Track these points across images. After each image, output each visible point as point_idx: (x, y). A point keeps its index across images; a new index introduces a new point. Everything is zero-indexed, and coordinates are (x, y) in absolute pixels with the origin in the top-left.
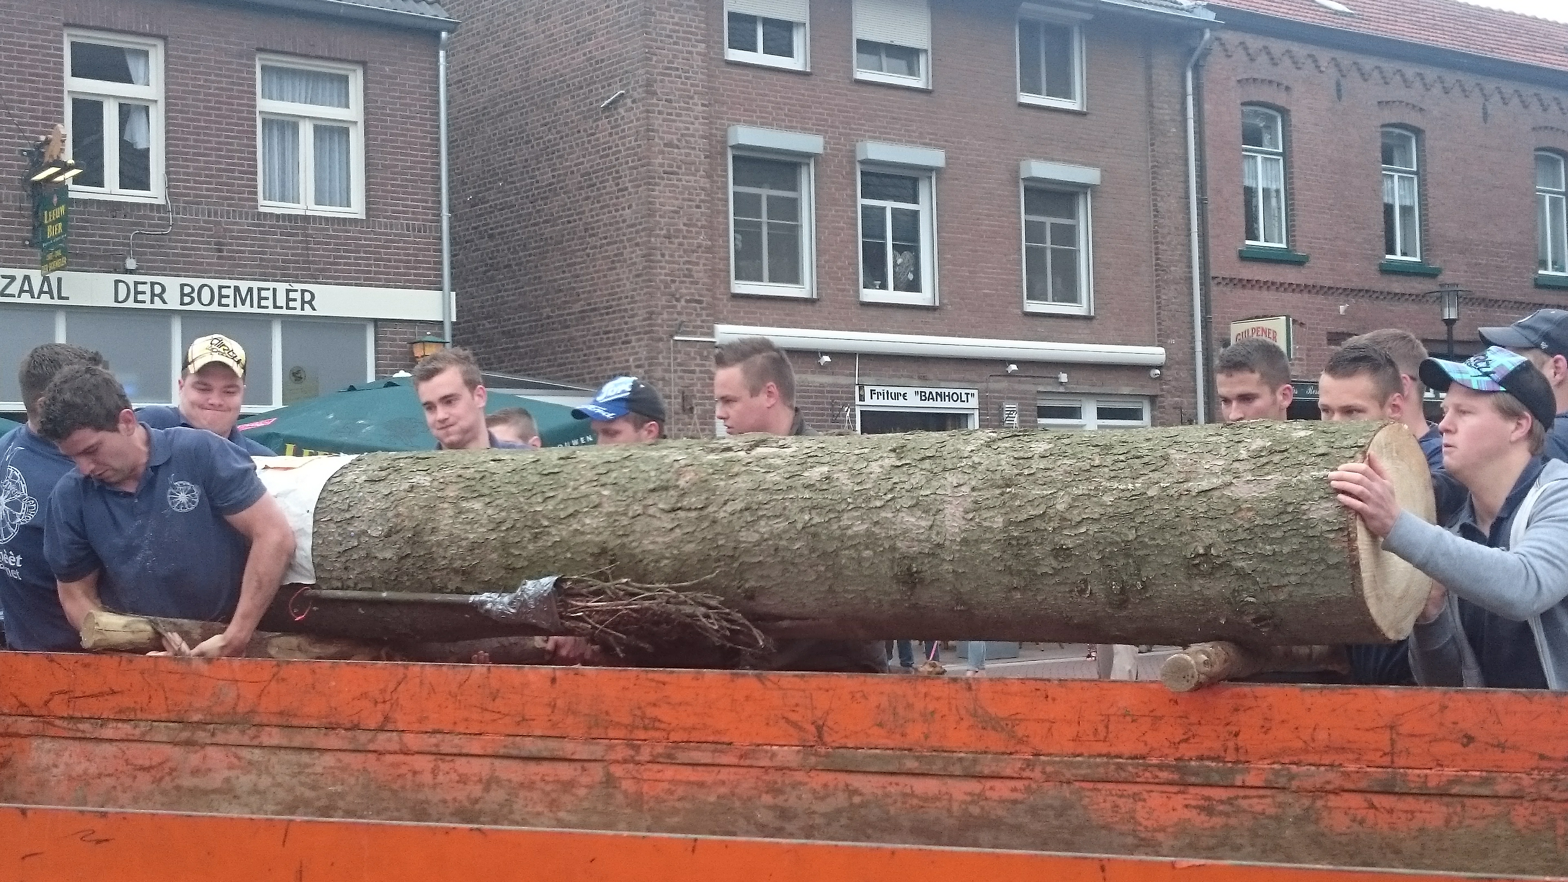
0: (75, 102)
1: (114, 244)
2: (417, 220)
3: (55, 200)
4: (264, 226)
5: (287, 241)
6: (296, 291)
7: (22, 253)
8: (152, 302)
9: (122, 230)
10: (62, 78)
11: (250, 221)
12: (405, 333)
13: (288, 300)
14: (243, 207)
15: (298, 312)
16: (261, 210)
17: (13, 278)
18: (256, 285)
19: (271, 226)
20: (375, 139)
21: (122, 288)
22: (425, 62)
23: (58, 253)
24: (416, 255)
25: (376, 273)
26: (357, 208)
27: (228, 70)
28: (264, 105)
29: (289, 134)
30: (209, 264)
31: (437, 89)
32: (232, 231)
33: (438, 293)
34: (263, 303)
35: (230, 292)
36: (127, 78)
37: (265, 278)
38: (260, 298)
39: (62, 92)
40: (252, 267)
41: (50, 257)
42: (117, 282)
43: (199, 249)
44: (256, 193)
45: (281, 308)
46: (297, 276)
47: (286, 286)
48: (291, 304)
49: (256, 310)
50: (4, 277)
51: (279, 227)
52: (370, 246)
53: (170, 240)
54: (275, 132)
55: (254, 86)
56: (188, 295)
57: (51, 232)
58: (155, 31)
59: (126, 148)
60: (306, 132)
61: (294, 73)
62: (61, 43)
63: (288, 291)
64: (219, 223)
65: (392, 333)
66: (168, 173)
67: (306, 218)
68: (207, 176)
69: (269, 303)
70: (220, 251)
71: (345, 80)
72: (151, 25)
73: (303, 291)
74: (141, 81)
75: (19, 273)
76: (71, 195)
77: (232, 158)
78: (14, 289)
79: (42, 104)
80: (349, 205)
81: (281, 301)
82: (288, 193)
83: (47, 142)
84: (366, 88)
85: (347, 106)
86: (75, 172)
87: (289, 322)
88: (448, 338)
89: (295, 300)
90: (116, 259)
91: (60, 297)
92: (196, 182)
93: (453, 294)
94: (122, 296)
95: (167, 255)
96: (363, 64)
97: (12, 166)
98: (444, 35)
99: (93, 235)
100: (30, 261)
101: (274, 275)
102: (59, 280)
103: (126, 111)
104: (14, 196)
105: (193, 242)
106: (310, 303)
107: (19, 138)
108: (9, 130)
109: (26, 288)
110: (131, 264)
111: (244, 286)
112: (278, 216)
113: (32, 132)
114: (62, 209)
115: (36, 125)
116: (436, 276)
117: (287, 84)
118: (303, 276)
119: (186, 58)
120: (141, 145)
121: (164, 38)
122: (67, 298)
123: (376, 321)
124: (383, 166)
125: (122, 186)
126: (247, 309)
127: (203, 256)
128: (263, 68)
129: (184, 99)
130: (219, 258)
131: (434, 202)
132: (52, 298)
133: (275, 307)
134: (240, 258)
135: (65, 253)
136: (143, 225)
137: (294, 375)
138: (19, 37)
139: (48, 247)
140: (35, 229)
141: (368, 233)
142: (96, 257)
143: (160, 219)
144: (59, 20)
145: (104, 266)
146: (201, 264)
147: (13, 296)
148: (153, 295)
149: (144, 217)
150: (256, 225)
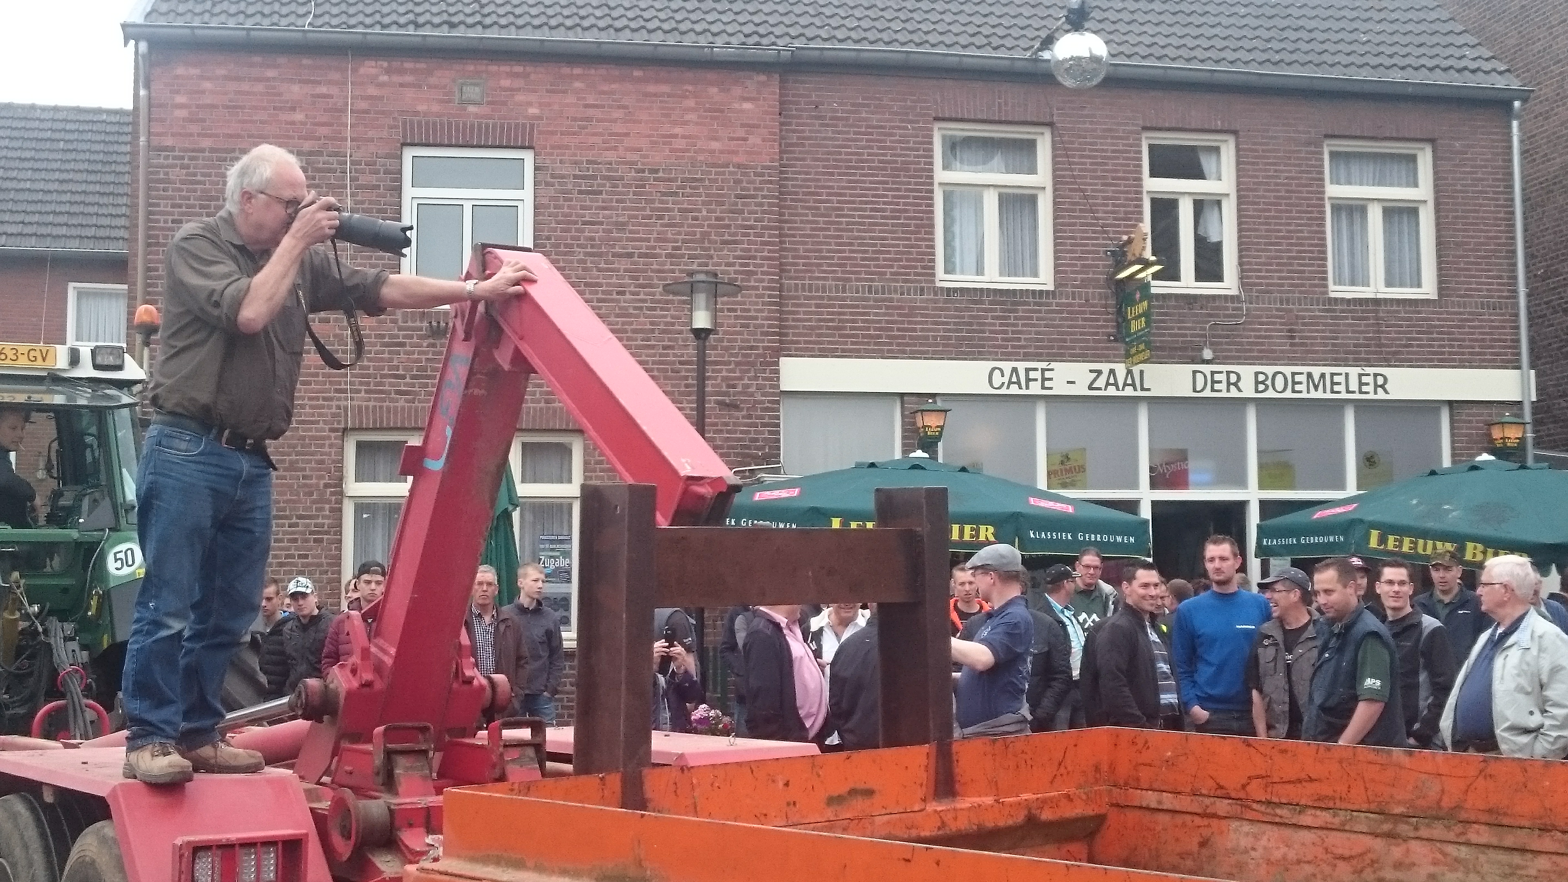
0: (1154, 201)
1: (1192, 336)
2: (1492, 297)
3: (1138, 296)
4: (1334, 311)
5: (1359, 325)
6: (1368, 375)
7: (1107, 348)
8: (1228, 390)
9: (1199, 323)
10: (1140, 179)
11: (1321, 307)
12: (1481, 415)
13: (1361, 384)
14: (1315, 293)
15: (1371, 396)
16: (1332, 295)
17: (1099, 372)
18: (1327, 370)
19: (1343, 311)
20: (1447, 217)
21: (1200, 378)
22: (1496, 134)
23: (1142, 347)
24: (1491, 334)
25: (1450, 353)
26: (1428, 289)
27: (1298, 158)
28: (1334, 190)
29: (1357, 217)
30: (1282, 351)
31: (1510, 161)
32: (1304, 318)
33: (1516, 373)
34: (1336, 388)
35: (1302, 378)
36: (1199, 174)
37: (1337, 362)
38: (1333, 383)
39: (1141, 193)
40: (1324, 352)
41: (1133, 350)
42: (1195, 372)
43: (1272, 337)
44: (1325, 279)
45: (1353, 392)
46: (1368, 360)
47: (1359, 370)
48: (1364, 389)
49: (1329, 395)
50: (1091, 371)
51: (1350, 311)
52: (1443, 326)
53: (1244, 329)
54: (1344, 216)
55: (1322, 173)
56: (1263, 382)
57: (1134, 326)
58: (1226, 127)
59: (1200, 242)
60: (1375, 216)
61: (1361, 156)
62: (1140, 146)
63: (1360, 375)
64: (1291, 310)
65: (1468, 415)
66: (1241, 264)
67: (1377, 302)
68: (1278, 264)
69: (1342, 388)
70: (1293, 338)
71: (1412, 159)
72: (1223, 122)
73: (1376, 375)
74: (1214, 176)
75: (1105, 367)
76: (1154, 291)
77: (1302, 245)
78: (1101, 382)
79: (1124, 206)
80: (1419, 285)
81: (1354, 386)
82: (1358, 277)
83: (1130, 241)
84: (1435, 166)
85: (1416, 185)
86: (1157, 268)
87: (1362, 407)
88: (1528, 418)
89: (1367, 384)
90: (1193, 349)
91: (1143, 389)
92: (1267, 271)
93: (1533, 372)
94: (1200, 386)
95: (1241, 344)
96: (1432, 141)
97: (1097, 266)
98: (1517, 104)
99: (1172, 328)
100: (1115, 356)
101: (1346, 360)
102: (1142, 372)
103: (1200, 206)
104: (1100, 294)
105: (1266, 330)
106: (1383, 387)
107: (1104, 239)
108: (1094, 232)
109: (1112, 381)
110: (1207, 354)
111: (1316, 371)
112: (1349, 300)
113: (1115, 232)
114: (1145, 303)
115: (1119, 226)
116: (1513, 354)
117: (1355, 168)
118: (1375, 360)
119: (1256, 151)
120: (1214, 239)
121: (1235, 133)
122: (1149, 390)
123: (1450, 403)
124: (1456, 243)
125: (1198, 278)
126: (1319, 395)
127: (1275, 344)
128: (1333, 155)
129: (1255, 190)
130: (1292, 345)
131: (1510, 278)
132: (1135, 389)
133: (1348, 392)
134: (1312, 344)
135: (1148, 345)
136: (1218, 316)
137: (1368, 461)
138: (1102, 144)
139: (1132, 341)
140: (1118, 326)
141: (1441, 313)
142: (1176, 349)
143: (1234, 309)
144: (1137, 125)
145: (1180, 357)
146: (1274, 351)
147: (1100, 389)
148: (1229, 384)
149: (1217, 308)
150: (1327, 311)
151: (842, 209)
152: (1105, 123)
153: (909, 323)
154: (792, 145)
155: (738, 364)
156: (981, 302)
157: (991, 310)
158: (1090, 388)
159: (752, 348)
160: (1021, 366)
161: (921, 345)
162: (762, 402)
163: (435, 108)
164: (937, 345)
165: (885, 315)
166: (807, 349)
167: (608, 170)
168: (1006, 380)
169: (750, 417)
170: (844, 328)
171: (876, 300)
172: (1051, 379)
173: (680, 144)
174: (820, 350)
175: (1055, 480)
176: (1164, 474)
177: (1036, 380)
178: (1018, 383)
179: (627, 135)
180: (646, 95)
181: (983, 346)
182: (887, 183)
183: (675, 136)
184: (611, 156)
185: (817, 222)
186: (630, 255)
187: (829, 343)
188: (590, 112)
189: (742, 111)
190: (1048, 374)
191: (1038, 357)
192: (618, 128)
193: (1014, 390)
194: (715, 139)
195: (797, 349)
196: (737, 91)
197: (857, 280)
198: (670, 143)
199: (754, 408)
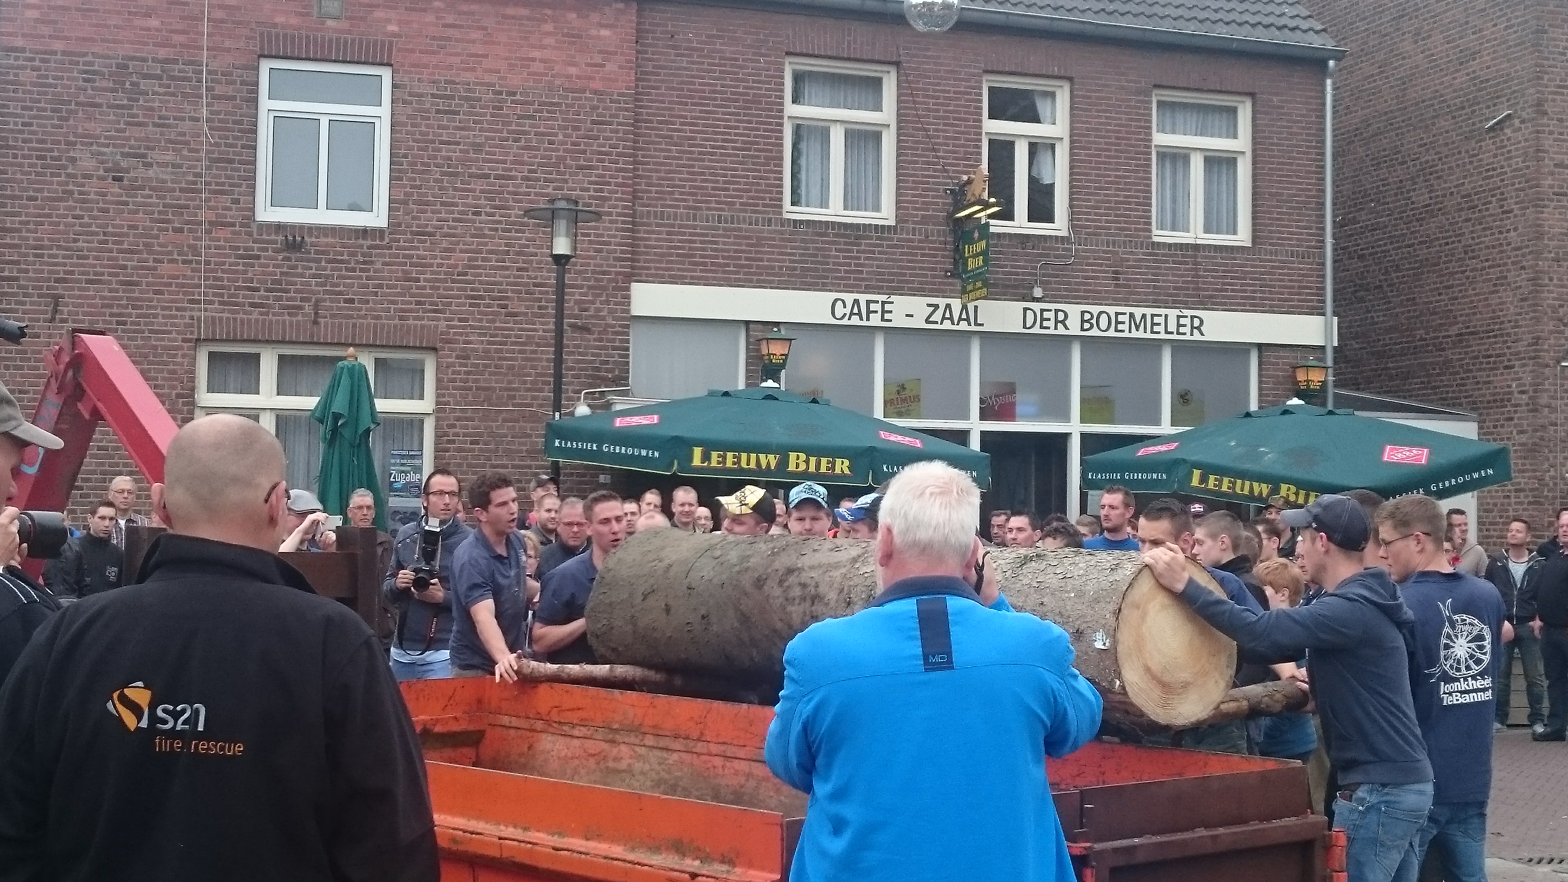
0: (990, 141)
1: (1024, 274)
2: (1302, 246)
3: (976, 235)
4: (1156, 255)
5: (1179, 269)
6: (1186, 317)
7: (945, 284)
8: (1056, 328)
9: (1031, 261)
10: (980, 121)
11: (1144, 250)
12: (1288, 358)
13: (1179, 325)
14: (1138, 237)
15: (1188, 337)
16: (1156, 239)
17: (936, 307)
18: (1149, 311)
19: (1164, 255)
20: (1263, 169)
21: (1030, 315)
22: (1311, 90)
23: (979, 284)
24: (1300, 281)
25: (1261, 299)
26: (1243, 237)
27: (1127, 107)
28: (1161, 139)
29: (1180, 164)
30: (1106, 292)
31: (1323, 117)
32: (1128, 260)
33: (1320, 319)
34: (1156, 329)
35: (1125, 319)
36: (1036, 119)
37: (1156, 304)
38: (1153, 324)
39: (980, 134)
40: (1146, 294)
41: (970, 288)
42: (1025, 309)
43: (1098, 278)
44: (1150, 224)
45: (1172, 333)
46: (1186, 303)
47: (1177, 312)
48: (1182, 330)
49: (1149, 335)
50: (929, 305)
51: (1171, 256)
52: (1255, 273)
53: (1073, 270)
54: (1168, 165)
55: (1150, 122)
56: (1087, 321)
57: (971, 264)
58: (1062, 73)
59: (1034, 182)
60: (1197, 164)
61: (1185, 106)
62: (981, 88)
63: (1179, 317)
64: (1117, 253)
65: (1276, 357)
66: (1071, 206)
67: (1196, 247)
68: (1106, 208)
69: (1161, 329)
70: (1117, 279)
71: (1233, 111)
72: (1059, 68)
73: (1192, 317)
74: (1049, 120)
75: (942, 302)
76: (992, 229)
77: (1129, 190)
78: (937, 316)
79: (963, 146)
80: (1235, 232)
81: (1172, 327)
82: (1177, 223)
83: (969, 182)
84: (1254, 119)
85: (1235, 136)
86: (995, 209)
87: (1180, 348)
88: (1330, 362)
89: (1184, 326)
90: (1024, 288)
91: (976, 324)
92: (1096, 214)
93: (1336, 319)
94: (1029, 323)
95: (1069, 283)
96: (1252, 95)
97: (937, 204)
98: (1331, 63)
99: (1006, 266)
100: (951, 291)
101: (1166, 302)
102: (976, 307)
103: (1034, 148)
104: (939, 231)
105: (1093, 271)
106: (1198, 328)
107: (944, 177)
108: (935, 170)
109: (948, 315)
110: (1038, 292)
111: (1138, 312)
112: (1170, 245)
113: (954, 172)
114: (984, 243)
115: (958, 165)
116: (1319, 301)
117: (1180, 117)
118: (1194, 303)
119: (1089, 97)
120: (1047, 181)
121: (1070, 79)
122: (982, 325)
123: (1260, 346)
124: (1270, 194)
125: (1030, 219)
126: (1140, 334)
127: (1101, 285)
128: (1160, 104)
129: (1087, 136)
130: (1117, 285)
131: (1318, 228)
132: (969, 324)
133: (1167, 332)
134: (1135, 287)
135: (986, 284)
136: (1048, 256)
137: (1182, 398)
138: (945, 85)
139: (969, 278)
140: (955, 263)
141: (1254, 260)
142: (1007, 286)
143: (1064, 249)
144: (980, 68)
145: (1014, 294)
146: (1100, 292)
147: (936, 323)
148: (1057, 322)
149: (1050, 249)
150: (1150, 254)
151: (695, 139)
152: (949, 65)
153: (757, 252)
154: (647, 73)
155: (590, 288)
156: (825, 235)
157: (834, 243)
158: (927, 321)
159: (604, 273)
160: (863, 298)
161: (768, 275)
162: (614, 326)
163: (294, 21)
164: (783, 275)
165: (734, 244)
166: (656, 275)
167: (466, 91)
168: (848, 311)
169: (601, 340)
170: (694, 256)
171: (725, 229)
172: (891, 312)
173: (537, 67)
174: (670, 276)
175: (891, 409)
176: (993, 406)
177: (876, 312)
178: (859, 314)
179: (486, 56)
180: (504, 16)
181: (827, 278)
182: (739, 114)
183: (533, 60)
184: (469, 77)
185: (669, 151)
186: (487, 176)
187: (679, 270)
188: (450, 32)
189: (599, 38)
190: (887, 307)
191: (879, 290)
192: (479, 49)
193: (855, 321)
194: (574, 65)
195: (647, 275)
196: (595, 17)
197: (709, 209)
198: (528, 67)
199: (605, 331)
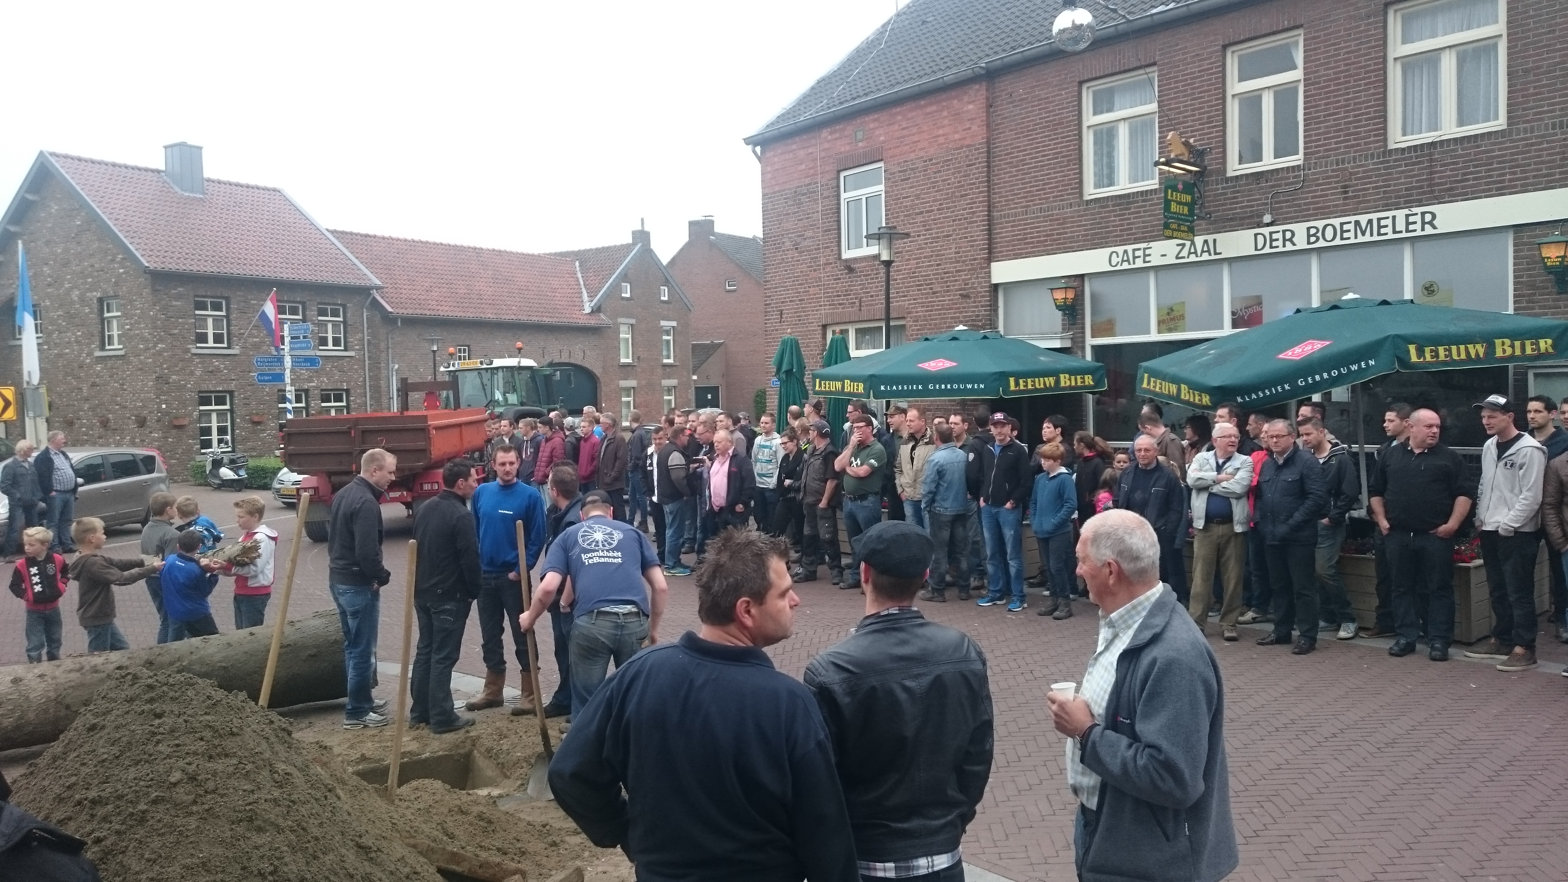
1: (1258, 205)
2: (1566, 116)
3: (1180, 186)
6: (1416, 214)
8: (1284, 246)
9: (1264, 193)
11: (1375, 160)
12: (1546, 235)
13: (1408, 223)
14: (1370, 149)
15: (1419, 233)
16: (1392, 147)
17: (1183, 245)
18: (1374, 216)
19: (1395, 160)
21: (1260, 239)
24: (1562, 153)
25: (1508, 181)
26: (1498, 121)
27: (1357, 33)
28: (1401, 50)
29: (1429, 69)
30: (1337, 205)
32: (1358, 173)
35: (1351, 227)
37: (1387, 207)
38: (1380, 227)
39: (1226, 97)
40: (1376, 200)
42: (1256, 235)
43: (1327, 195)
44: (1386, 134)
45: (1401, 232)
48: (1411, 227)
49: (1376, 238)
50: (1178, 245)
51: (1405, 159)
53: (1301, 193)
55: (1383, 39)
56: (1314, 235)
58: (1293, 24)
63: (1407, 216)
64: (1346, 169)
65: (1530, 237)
66: (1305, 137)
67: (1433, 145)
69: (1389, 230)
70: (1348, 192)
72: (1289, 21)
73: (1424, 214)
77: (1360, 109)
78: (1185, 253)
81: (1401, 226)
85: (1497, 21)
87: (1422, 243)
89: (1415, 223)
90: (1255, 217)
91: (1216, 253)
92: (1326, 139)
94: (1259, 247)
95: (1299, 205)
99: (1242, 202)
101: (1397, 204)
102: (1215, 241)
103: (1279, 95)
105: (1322, 190)
106: (1431, 223)
109: (1193, 250)
110: (1267, 218)
111: (1363, 219)
112: (1403, 150)
121: (1301, 27)
122: (1220, 253)
125: (1277, 157)
126: (1367, 238)
127: (1330, 200)
128: (1405, 16)
130: (1345, 199)
132: (1210, 255)
133: (1395, 232)
134: (1364, 195)
136: (1280, 185)
137: (1426, 290)
142: (1244, 218)
143: (1294, 177)
145: (1248, 224)
146: (1329, 207)
147: (1183, 258)
148: (1285, 240)
149: (1281, 179)
150: (1382, 163)
151: (1025, 160)
153: (1064, 228)
154: (998, 125)
155: (969, 270)
156: (1107, 206)
157: (1113, 211)
158: (1177, 258)
159: (975, 260)
160: (1130, 248)
161: (1071, 242)
162: (981, 292)
163: (848, 148)
164: (1079, 241)
165: (1050, 225)
166: (1007, 255)
167: (913, 164)
168: (1120, 259)
169: (975, 302)
170: (1026, 239)
171: (1044, 217)
172: (1149, 255)
173: (941, 140)
174: (1014, 255)
175: (1163, 327)
176: (1243, 316)
177: (1139, 257)
178: (1128, 261)
179: (919, 141)
180: (927, 114)
181: (1108, 237)
182: (1050, 136)
183: (939, 136)
184: (912, 156)
185: (1011, 172)
186: (922, 213)
187: (1019, 249)
188: (905, 132)
189: (968, 111)
190: (1148, 252)
191: (1137, 241)
192: (916, 138)
193: (1126, 266)
194: (956, 132)
195: (1002, 256)
196: (966, 98)
197: (1035, 205)
198: (936, 141)
199: (977, 297)
